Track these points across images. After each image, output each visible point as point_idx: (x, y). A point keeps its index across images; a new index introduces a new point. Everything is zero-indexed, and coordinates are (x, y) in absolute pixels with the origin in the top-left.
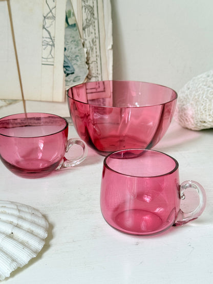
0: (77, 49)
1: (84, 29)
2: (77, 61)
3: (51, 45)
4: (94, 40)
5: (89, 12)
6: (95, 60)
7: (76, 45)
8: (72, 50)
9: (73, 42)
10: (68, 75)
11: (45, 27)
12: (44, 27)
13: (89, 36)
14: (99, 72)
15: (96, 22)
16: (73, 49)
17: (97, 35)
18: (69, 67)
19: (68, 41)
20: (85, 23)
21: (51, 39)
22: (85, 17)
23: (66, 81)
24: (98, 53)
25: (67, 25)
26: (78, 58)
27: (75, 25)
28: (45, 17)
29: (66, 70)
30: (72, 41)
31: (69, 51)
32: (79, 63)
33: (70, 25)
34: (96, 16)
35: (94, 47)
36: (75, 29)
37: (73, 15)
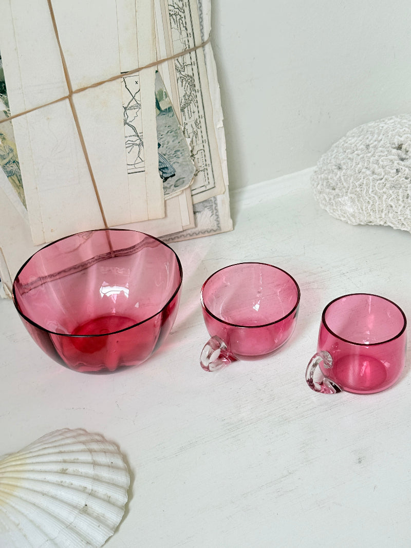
0: (177, 141)
1: (182, 110)
2: (179, 157)
3: (139, 145)
4: (198, 122)
5: (187, 84)
6: (202, 148)
7: (174, 137)
8: (169, 144)
9: (169, 134)
10: (166, 179)
11: (128, 122)
12: (126, 123)
13: (190, 118)
14: (208, 162)
15: (199, 95)
16: (171, 142)
17: (201, 113)
18: (167, 168)
19: (162, 133)
20: (183, 101)
21: (138, 136)
22: (182, 93)
23: (164, 188)
24: (205, 138)
25: (158, 112)
26: (179, 153)
27: (170, 109)
28: (125, 108)
29: (163, 173)
30: (168, 132)
31: (165, 146)
32: (180, 160)
33: (163, 111)
34: (197, 87)
35: (199, 131)
36: (171, 114)
37: (167, 96)
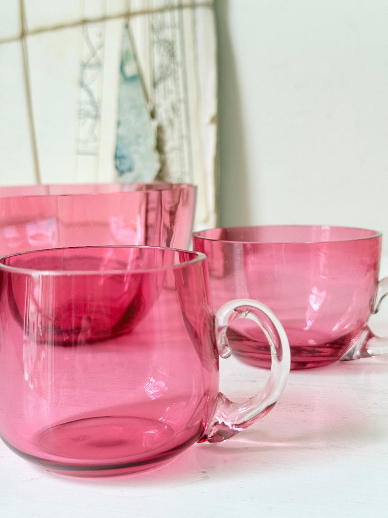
1: (155, 85)
2: (140, 146)
3: (95, 118)
4: (177, 107)
5: (165, 52)
7: (138, 116)
8: (131, 126)
9: (132, 111)
10: (122, 172)
11: (85, 83)
12: (82, 85)
14: (187, 169)
15: (180, 70)
16: (133, 123)
17: (182, 96)
20: (158, 73)
22: (158, 62)
24: (184, 132)
25: (122, 77)
26: (140, 139)
28: (84, 66)
29: (120, 163)
31: (126, 126)
32: (141, 150)
33: (128, 77)
34: (179, 57)
35: (176, 121)
37: (135, 57)
